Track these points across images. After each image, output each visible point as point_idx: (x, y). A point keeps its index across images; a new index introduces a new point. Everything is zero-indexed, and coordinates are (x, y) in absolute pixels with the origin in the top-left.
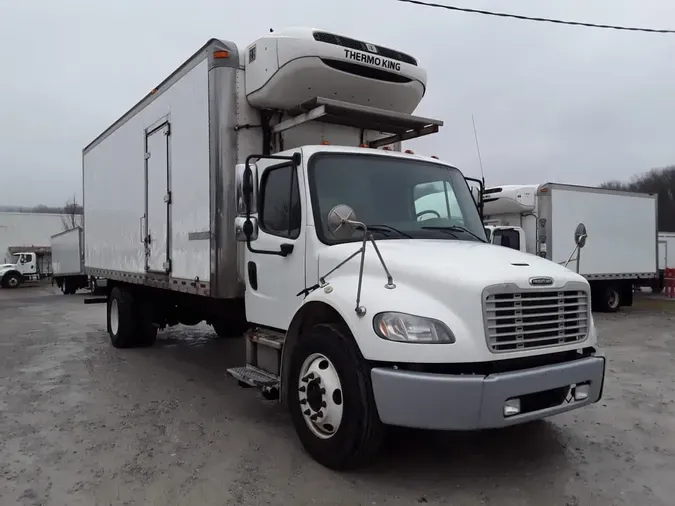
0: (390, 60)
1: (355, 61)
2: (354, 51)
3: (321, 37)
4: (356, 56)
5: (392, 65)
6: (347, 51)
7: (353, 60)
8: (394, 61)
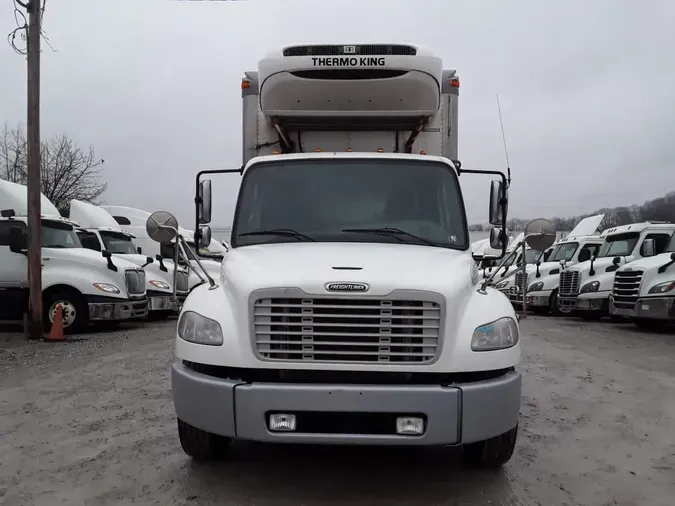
0: (370, 57)
1: (326, 67)
2: (322, 57)
3: (291, 52)
4: (326, 62)
5: (374, 62)
6: (315, 59)
7: (323, 67)
8: (374, 57)
